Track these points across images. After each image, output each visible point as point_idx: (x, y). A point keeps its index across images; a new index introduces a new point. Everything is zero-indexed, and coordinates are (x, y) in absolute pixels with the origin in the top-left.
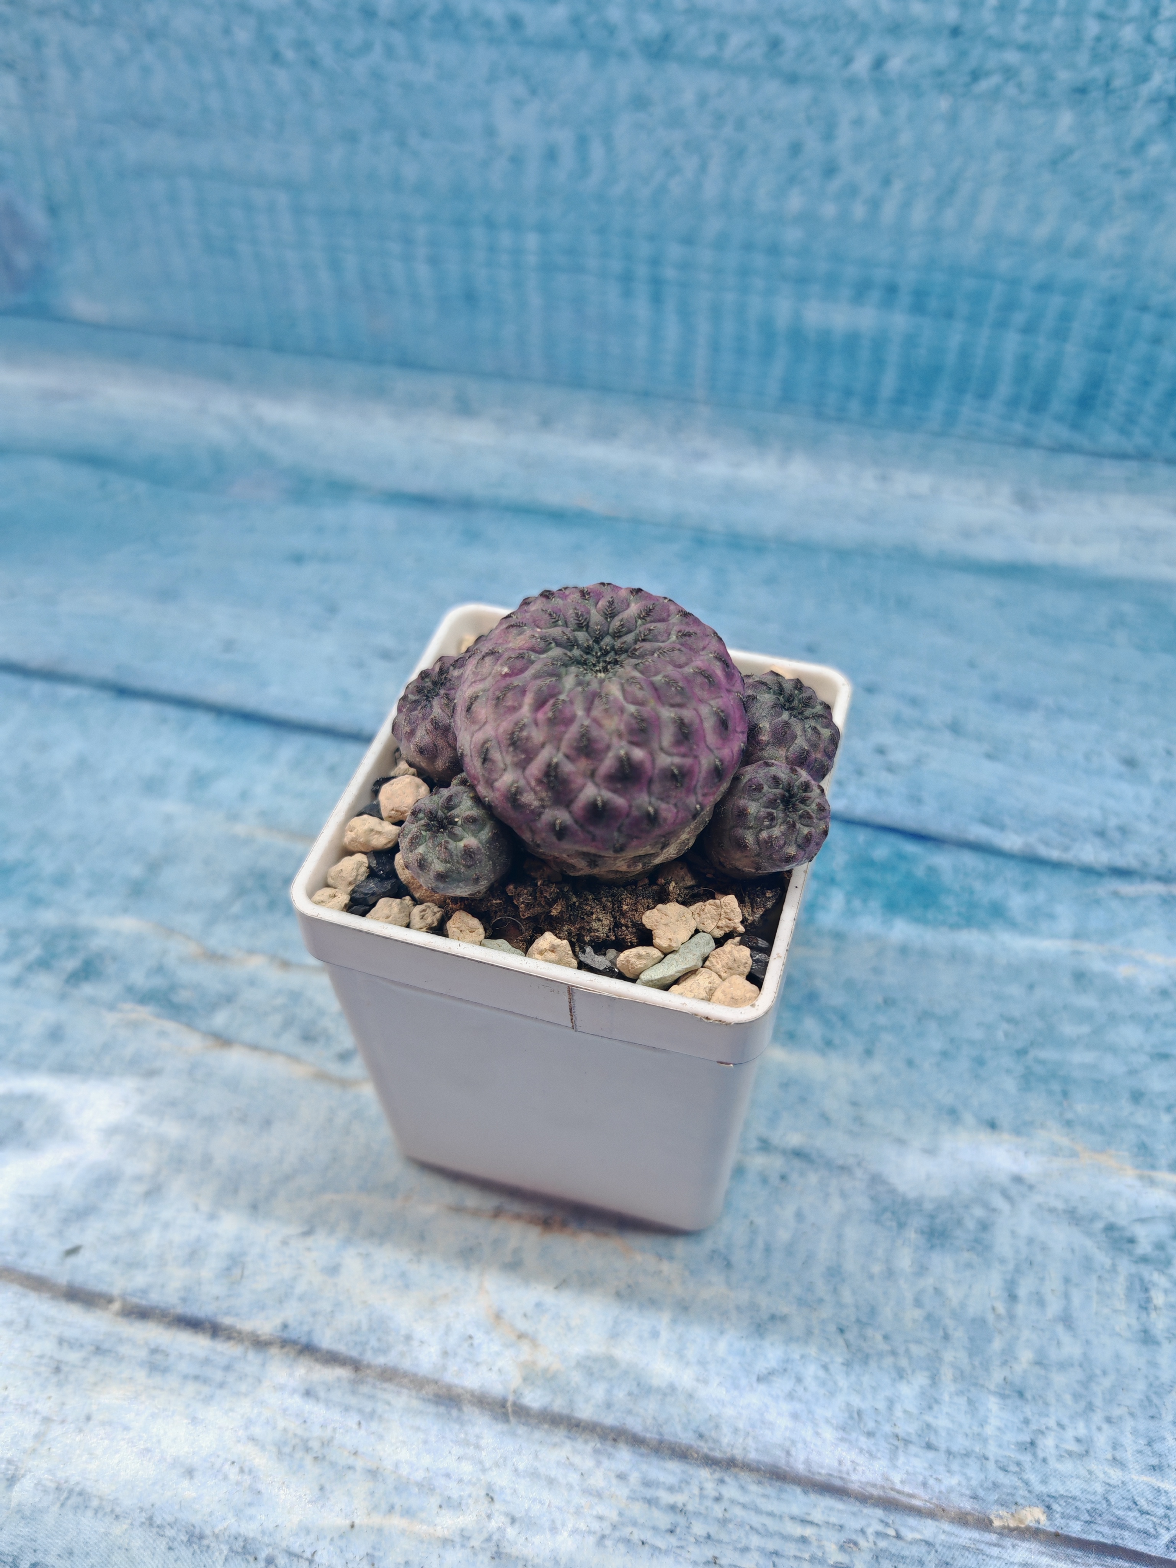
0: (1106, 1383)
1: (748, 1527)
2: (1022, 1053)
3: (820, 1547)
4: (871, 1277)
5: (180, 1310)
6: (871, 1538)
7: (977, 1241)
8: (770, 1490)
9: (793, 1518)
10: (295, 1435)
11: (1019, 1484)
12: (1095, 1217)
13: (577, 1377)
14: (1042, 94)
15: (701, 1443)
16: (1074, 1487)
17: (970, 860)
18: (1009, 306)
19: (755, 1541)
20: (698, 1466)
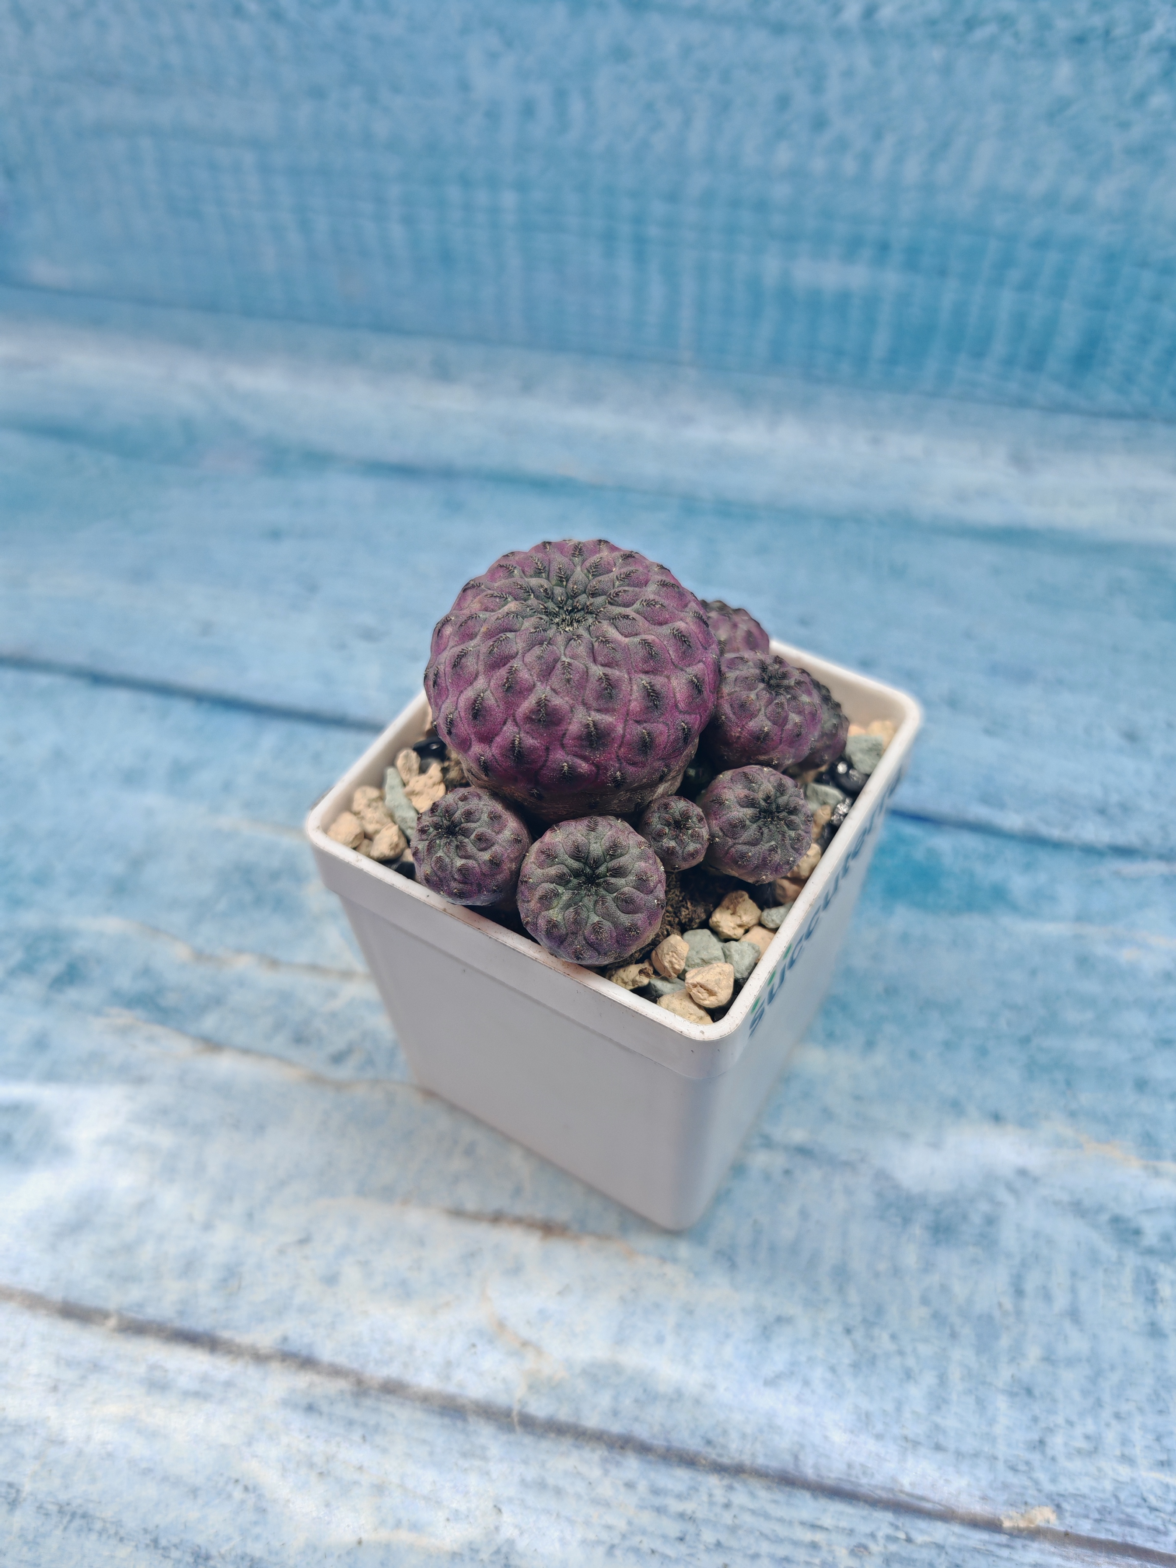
0: (1115, 1378)
1: (757, 1533)
2: (1025, 1041)
3: (831, 1552)
4: (877, 1275)
5: (179, 1323)
6: (882, 1541)
7: (983, 1235)
8: (779, 1496)
9: (803, 1523)
10: (299, 1451)
11: (1028, 1483)
12: (1100, 1209)
13: (582, 1386)
14: (1040, 44)
15: (709, 1449)
16: (1084, 1485)
17: (971, 842)
18: (1006, 262)
19: (765, 1547)
20: (707, 1473)
